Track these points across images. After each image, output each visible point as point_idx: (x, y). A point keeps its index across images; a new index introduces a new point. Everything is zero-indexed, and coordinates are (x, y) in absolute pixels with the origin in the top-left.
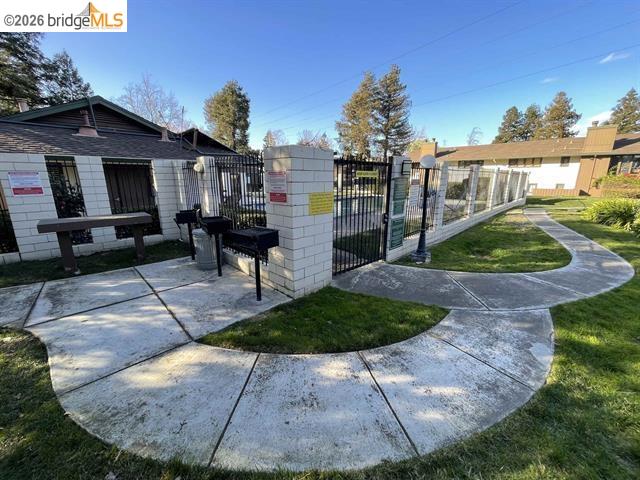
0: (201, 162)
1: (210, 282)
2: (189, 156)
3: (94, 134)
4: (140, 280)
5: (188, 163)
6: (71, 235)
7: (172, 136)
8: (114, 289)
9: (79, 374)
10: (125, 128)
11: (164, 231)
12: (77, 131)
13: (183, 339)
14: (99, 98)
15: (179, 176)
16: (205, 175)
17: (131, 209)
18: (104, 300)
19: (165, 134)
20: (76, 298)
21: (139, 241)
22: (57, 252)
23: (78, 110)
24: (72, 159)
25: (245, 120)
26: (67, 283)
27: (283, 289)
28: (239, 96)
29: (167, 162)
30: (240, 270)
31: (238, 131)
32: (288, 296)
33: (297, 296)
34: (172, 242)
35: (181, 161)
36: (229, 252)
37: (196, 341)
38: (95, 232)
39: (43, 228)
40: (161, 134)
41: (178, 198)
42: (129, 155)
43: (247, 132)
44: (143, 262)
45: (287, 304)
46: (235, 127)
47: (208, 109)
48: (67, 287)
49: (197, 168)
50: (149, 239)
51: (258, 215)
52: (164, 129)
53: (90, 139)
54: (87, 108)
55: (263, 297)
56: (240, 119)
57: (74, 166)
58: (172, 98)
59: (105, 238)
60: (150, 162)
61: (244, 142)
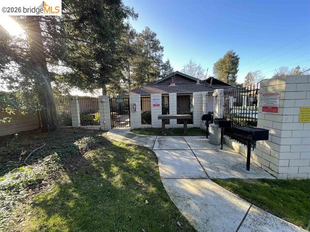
0: (217, 92)
1: (216, 151)
2: (208, 90)
3: (174, 85)
4: (185, 142)
5: (209, 93)
6: (166, 121)
7: (201, 82)
8: (176, 143)
9: (167, 173)
10: (184, 81)
11: (194, 123)
12: (169, 84)
13: (204, 176)
14: (177, 72)
15: (204, 99)
16: (218, 98)
17: (183, 113)
18: (173, 147)
19: (198, 82)
20: (165, 144)
21: (185, 126)
22: (161, 126)
23: (170, 77)
24: (168, 94)
25: (236, 69)
26: (163, 137)
27: (268, 169)
28: (233, 57)
29: (199, 93)
30: (233, 149)
31: (230, 75)
32: (272, 175)
33: (280, 177)
34: (197, 128)
35: (206, 92)
36: (227, 138)
37: (211, 179)
38: (171, 120)
39: (159, 118)
40: (196, 81)
41: (202, 109)
42: (185, 92)
43: (236, 75)
44: (186, 135)
45: (271, 180)
46: (229, 73)
47: (215, 68)
48: (163, 139)
49: (214, 95)
50: (189, 126)
51: (247, 120)
52: (198, 79)
53: (173, 87)
54: (173, 76)
55: (250, 169)
56: (232, 69)
57: (168, 97)
58: (200, 66)
59: (173, 123)
60: (192, 93)
61: (234, 80)
